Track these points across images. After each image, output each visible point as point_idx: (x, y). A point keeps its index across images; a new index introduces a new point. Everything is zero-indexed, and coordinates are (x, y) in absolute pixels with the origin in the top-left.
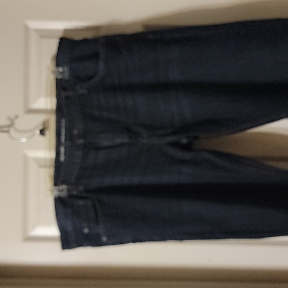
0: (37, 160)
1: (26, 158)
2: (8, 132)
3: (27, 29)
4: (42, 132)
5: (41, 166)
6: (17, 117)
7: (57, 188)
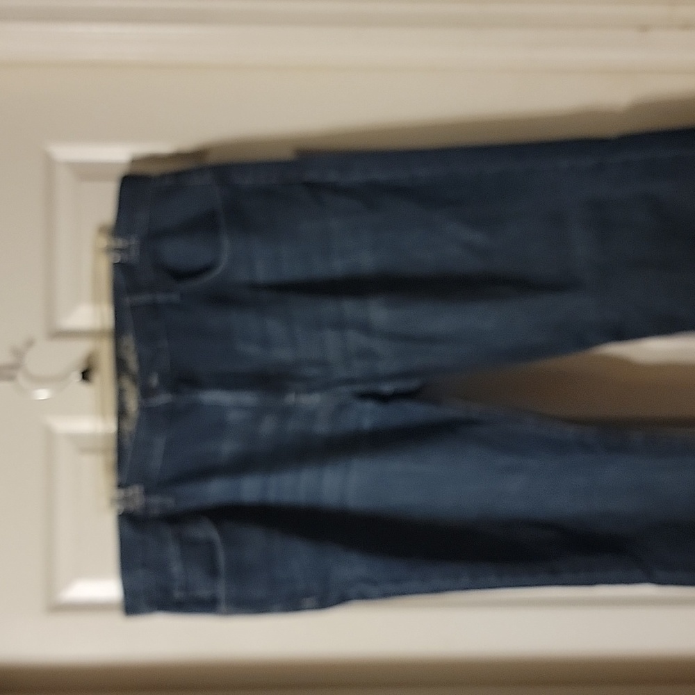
0: (74, 438)
1: (50, 436)
2: (11, 378)
3: (49, 164)
4: (86, 375)
5: (84, 450)
6: (30, 343)
7: (122, 492)
